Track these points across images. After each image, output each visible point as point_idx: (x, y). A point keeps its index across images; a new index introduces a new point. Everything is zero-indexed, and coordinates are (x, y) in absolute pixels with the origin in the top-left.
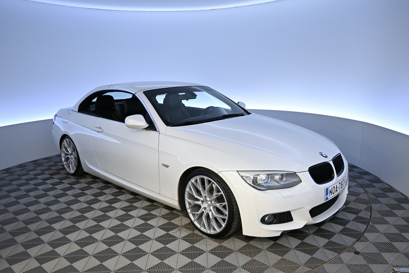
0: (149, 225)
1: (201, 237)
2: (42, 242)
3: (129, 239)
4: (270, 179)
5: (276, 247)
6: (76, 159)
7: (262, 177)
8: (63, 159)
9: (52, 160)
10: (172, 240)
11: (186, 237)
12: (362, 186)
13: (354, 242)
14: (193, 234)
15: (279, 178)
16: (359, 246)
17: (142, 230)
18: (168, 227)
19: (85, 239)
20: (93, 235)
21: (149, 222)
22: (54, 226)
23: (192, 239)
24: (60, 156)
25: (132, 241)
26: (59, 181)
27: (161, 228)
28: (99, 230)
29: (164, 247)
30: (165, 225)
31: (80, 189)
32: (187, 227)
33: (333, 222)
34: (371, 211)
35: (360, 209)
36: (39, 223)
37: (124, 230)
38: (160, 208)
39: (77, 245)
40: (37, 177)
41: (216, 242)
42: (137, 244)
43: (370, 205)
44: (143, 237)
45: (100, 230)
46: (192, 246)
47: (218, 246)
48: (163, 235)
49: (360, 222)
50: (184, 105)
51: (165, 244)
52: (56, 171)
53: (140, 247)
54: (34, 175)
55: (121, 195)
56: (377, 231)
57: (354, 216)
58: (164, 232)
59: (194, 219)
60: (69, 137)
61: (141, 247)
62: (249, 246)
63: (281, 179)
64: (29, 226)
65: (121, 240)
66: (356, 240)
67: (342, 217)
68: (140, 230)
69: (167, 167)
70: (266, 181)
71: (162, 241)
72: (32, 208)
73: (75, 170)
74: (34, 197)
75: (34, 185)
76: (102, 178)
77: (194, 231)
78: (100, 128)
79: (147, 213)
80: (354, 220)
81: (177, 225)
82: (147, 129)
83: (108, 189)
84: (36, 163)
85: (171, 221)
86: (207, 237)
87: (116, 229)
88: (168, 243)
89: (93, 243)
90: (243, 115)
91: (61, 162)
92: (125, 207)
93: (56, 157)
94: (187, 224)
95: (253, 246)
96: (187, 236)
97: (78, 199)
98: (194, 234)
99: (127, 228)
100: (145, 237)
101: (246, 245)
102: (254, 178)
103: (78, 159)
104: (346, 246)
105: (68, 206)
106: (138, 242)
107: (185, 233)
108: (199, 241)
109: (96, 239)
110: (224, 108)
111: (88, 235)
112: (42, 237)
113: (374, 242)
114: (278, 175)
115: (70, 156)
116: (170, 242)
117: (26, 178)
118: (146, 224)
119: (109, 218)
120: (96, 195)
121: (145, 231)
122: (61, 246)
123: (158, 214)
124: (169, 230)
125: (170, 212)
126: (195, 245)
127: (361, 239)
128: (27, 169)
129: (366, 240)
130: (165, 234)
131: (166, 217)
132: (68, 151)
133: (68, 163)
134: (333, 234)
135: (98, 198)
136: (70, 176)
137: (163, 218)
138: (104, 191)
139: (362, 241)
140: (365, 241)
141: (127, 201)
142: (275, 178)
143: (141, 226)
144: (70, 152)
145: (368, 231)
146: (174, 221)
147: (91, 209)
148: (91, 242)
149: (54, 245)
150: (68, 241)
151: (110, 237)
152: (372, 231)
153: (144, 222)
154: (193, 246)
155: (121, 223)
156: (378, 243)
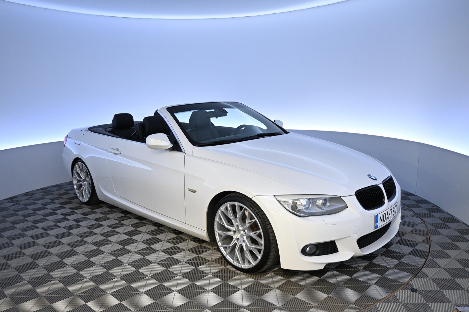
0: (174, 259)
1: (235, 273)
2: (52, 279)
3: (152, 275)
4: (311, 205)
5: (321, 284)
6: (90, 185)
7: (302, 202)
8: (75, 187)
9: (63, 188)
10: (201, 277)
11: (218, 273)
12: (418, 215)
13: (411, 278)
14: (225, 270)
15: (322, 203)
16: (417, 283)
17: (167, 265)
18: (196, 262)
19: (102, 275)
20: (110, 271)
21: (174, 256)
22: (65, 260)
23: (224, 275)
24: (71, 183)
25: (155, 277)
26: (71, 211)
27: (189, 262)
28: (117, 265)
29: (192, 284)
30: (193, 260)
31: (95, 220)
32: (218, 262)
33: (386, 256)
34: (430, 243)
35: (417, 241)
36: (48, 258)
37: (146, 265)
38: (187, 241)
39: (93, 282)
40: (46, 206)
41: (252, 278)
42: (162, 281)
43: (428, 237)
44: (167, 273)
45: (119, 266)
46: (224, 283)
47: (255, 283)
48: (191, 271)
49: (418, 256)
50: (213, 124)
51: (194, 280)
52: (68, 200)
53: (164, 284)
54: (42, 204)
55: (143, 226)
56: (437, 266)
57: (411, 249)
58: (192, 268)
59: (225, 253)
60: (81, 160)
61: (166, 284)
62: (290, 283)
63: (324, 204)
64: (37, 261)
65: (143, 276)
66: (413, 276)
67: (397, 251)
68: (164, 265)
69: (194, 192)
70: (307, 206)
71: (190, 277)
72: (40, 241)
73: (89, 197)
74: (43, 229)
75: (42, 215)
76: (120, 207)
77: (226, 266)
78: (118, 150)
79: (172, 247)
80: (411, 253)
81: (207, 260)
82: (170, 149)
83: (127, 220)
84: (45, 191)
85: (200, 255)
86: (242, 273)
87: (137, 264)
88: (196, 280)
89: (111, 280)
90: (280, 134)
91: (73, 190)
92: (147, 239)
93: (67, 184)
94: (218, 258)
95: (294, 283)
96: (218, 271)
97: (93, 230)
98: (227, 270)
99: (149, 262)
100: (170, 272)
101: (287, 282)
102: (293, 203)
103: (92, 185)
104: (402, 282)
105: (81, 239)
106: (163, 278)
107: (216, 268)
108: (232, 277)
109: (114, 276)
110: (259, 127)
111: (105, 271)
112: (52, 273)
113: (434, 279)
114: (321, 200)
115: (83, 182)
116: (199, 279)
117: (34, 208)
118: (171, 259)
119: (129, 251)
120: (113, 226)
121: (170, 266)
122: (74, 283)
123: (184, 248)
124: (198, 265)
125: (198, 245)
126: (228, 282)
127: (418, 275)
128: (35, 198)
129: (425, 276)
130: (193, 270)
131: (194, 251)
132: (81, 177)
133: (81, 191)
134: (386, 269)
135: (116, 230)
136: (83, 205)
137: (191, 252)
138: (123, 222)
139: (419, 277)
140: (423, 277)
141: (150, 233)
142: (317, 204)
143: (166, 261)
144: (83, 178)
145: (426, 266)
146: (203, 255)
147: (108, 242)
148: (108, 278)
149: (66, 282)
150: (82, 278)
151: (130, 273)
152: (432, 266)
153: (168, 256)
154: (226, 283)
155: (142, 257)
156: (438, 279)
